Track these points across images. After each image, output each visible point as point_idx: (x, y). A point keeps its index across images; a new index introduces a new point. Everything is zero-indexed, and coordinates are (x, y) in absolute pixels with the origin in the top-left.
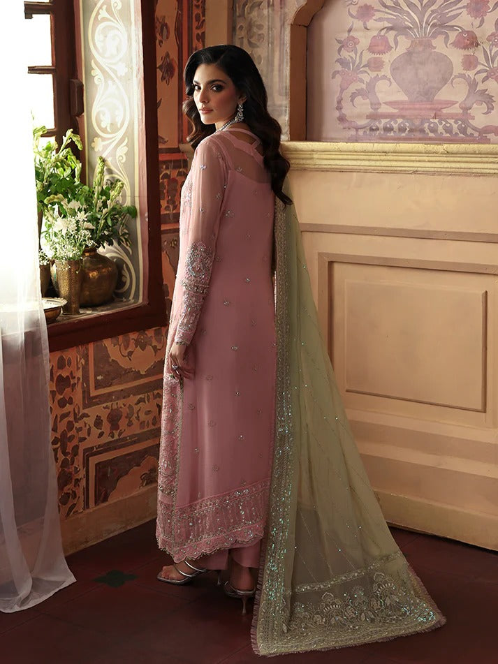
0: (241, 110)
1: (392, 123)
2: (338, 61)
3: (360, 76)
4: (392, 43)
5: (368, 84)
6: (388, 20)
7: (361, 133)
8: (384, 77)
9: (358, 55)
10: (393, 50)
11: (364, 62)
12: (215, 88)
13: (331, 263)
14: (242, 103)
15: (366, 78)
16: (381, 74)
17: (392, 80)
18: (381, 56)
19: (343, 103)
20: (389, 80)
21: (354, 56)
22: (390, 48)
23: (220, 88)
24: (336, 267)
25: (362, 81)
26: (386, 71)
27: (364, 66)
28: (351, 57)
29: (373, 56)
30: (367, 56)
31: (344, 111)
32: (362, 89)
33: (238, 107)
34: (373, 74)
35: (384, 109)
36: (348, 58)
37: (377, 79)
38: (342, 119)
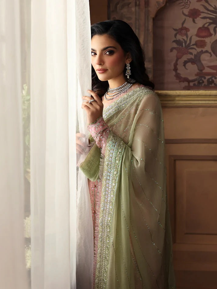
0: (129, 68)
1: (213, 78)
2: (174, 41)
3: (190, 51)
4: (212, 31)
5: (195, 56)
6: (210, 18)
7: (191, 84)
8: (207, 52)
9: (189, 38)
10: (213, 36)
11: (193, 42)
12: (108, 53)
13: (175, 160)
14: (129, 62)
15: (194, 52)
16: (204, 50)
17: (212, 53)
18: (205, 39)
19: (178, 66)
20: (210, 53)
21: (186, 39)
22: (211, 35)
23: (111, 53)
24: (178, 163)
25: (191, 54)
26: (208, 48)
27: (193, 45)
28: (184, 40)
29: (199, 39)
30: (195, 39)
31: (178, 72)
32: (192, 59)
33: (126, 66)
34: (199, 50)
35: (207, 70)
36: (182, 40)
37: (202, 52)
38: (178, 76)
